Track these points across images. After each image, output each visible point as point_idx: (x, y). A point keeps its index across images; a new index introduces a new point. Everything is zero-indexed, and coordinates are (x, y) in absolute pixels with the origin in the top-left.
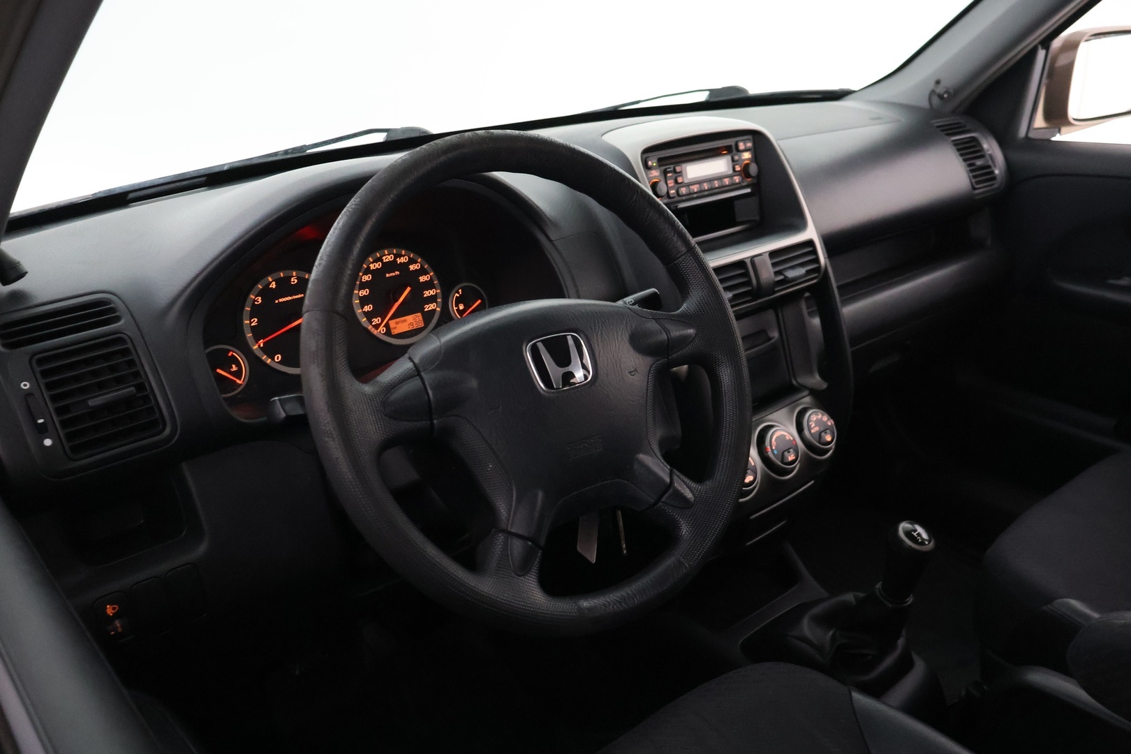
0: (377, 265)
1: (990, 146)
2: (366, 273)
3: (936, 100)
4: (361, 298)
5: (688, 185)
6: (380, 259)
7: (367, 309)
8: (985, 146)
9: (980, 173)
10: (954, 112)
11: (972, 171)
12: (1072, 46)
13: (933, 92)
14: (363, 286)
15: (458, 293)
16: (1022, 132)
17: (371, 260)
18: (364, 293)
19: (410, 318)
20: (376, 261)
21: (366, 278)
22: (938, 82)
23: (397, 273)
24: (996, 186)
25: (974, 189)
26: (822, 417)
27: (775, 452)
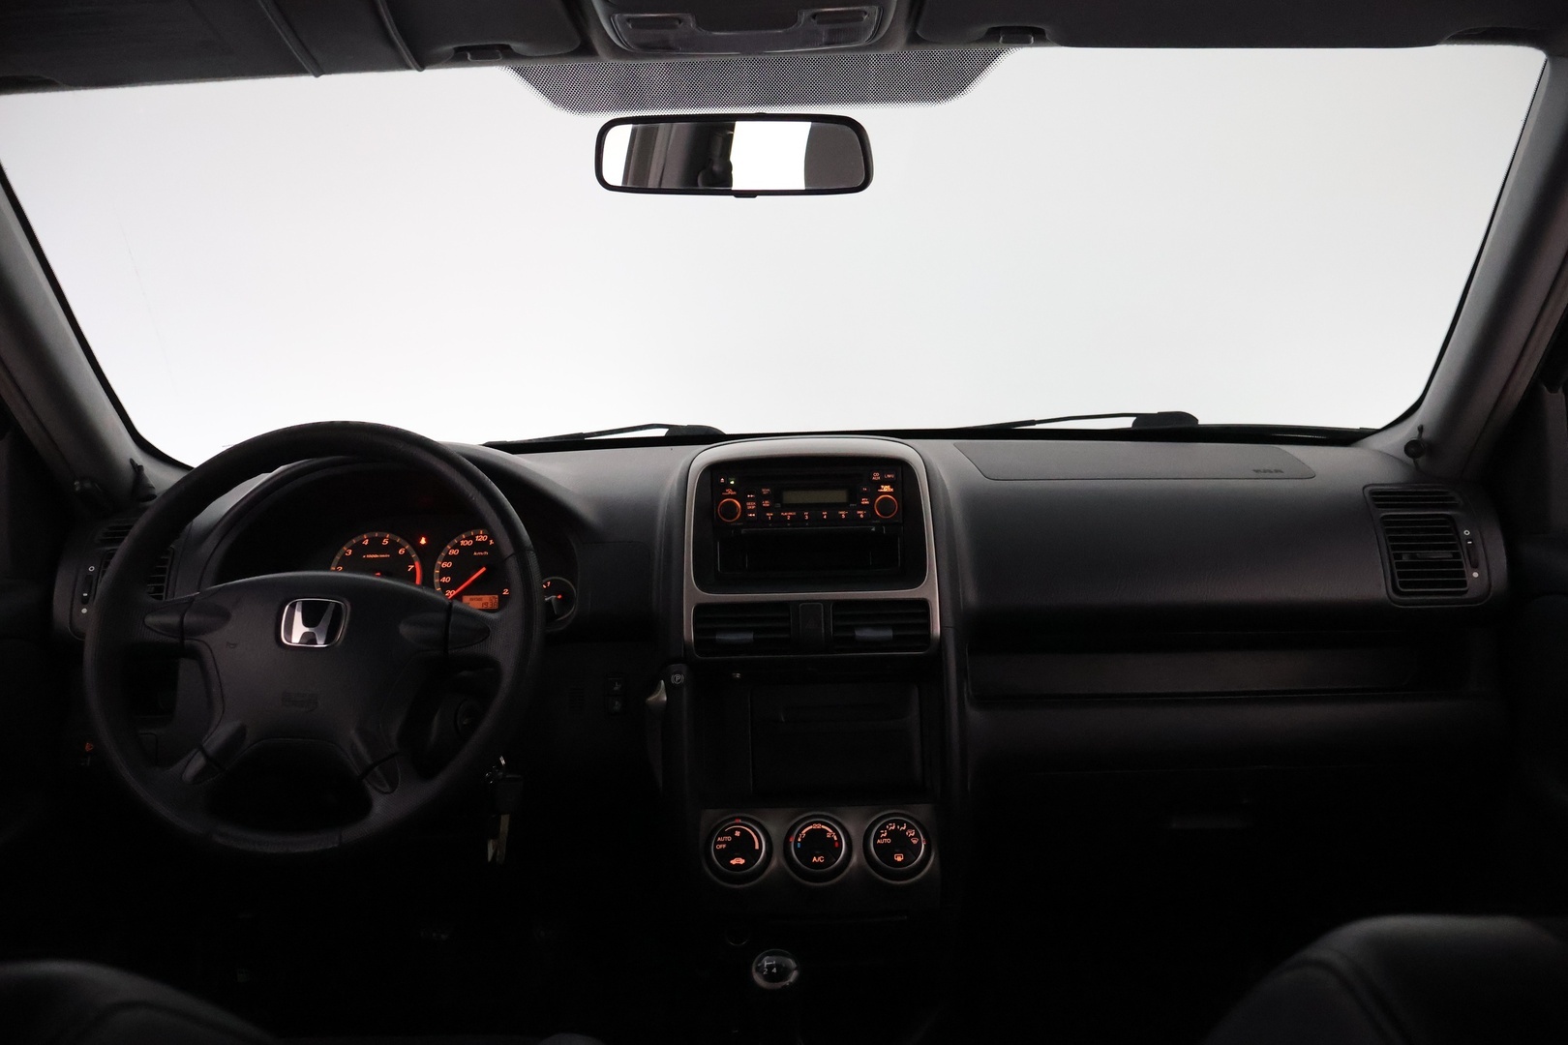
0: (468, 543)
2: (454, 547)
4: (442, 569)
6: (473, 538)
7: (444, 580)
8: (1467, 533)
14: (447, 558)
15: (546, 585)
17: (464, 536)
18: (445, 565)
19: (486, 598)
20: (468, 539)
21: (453, 552)
23: (486, 553)
25: (1399, 593)
26: (906, 830)
27: (799, 845)
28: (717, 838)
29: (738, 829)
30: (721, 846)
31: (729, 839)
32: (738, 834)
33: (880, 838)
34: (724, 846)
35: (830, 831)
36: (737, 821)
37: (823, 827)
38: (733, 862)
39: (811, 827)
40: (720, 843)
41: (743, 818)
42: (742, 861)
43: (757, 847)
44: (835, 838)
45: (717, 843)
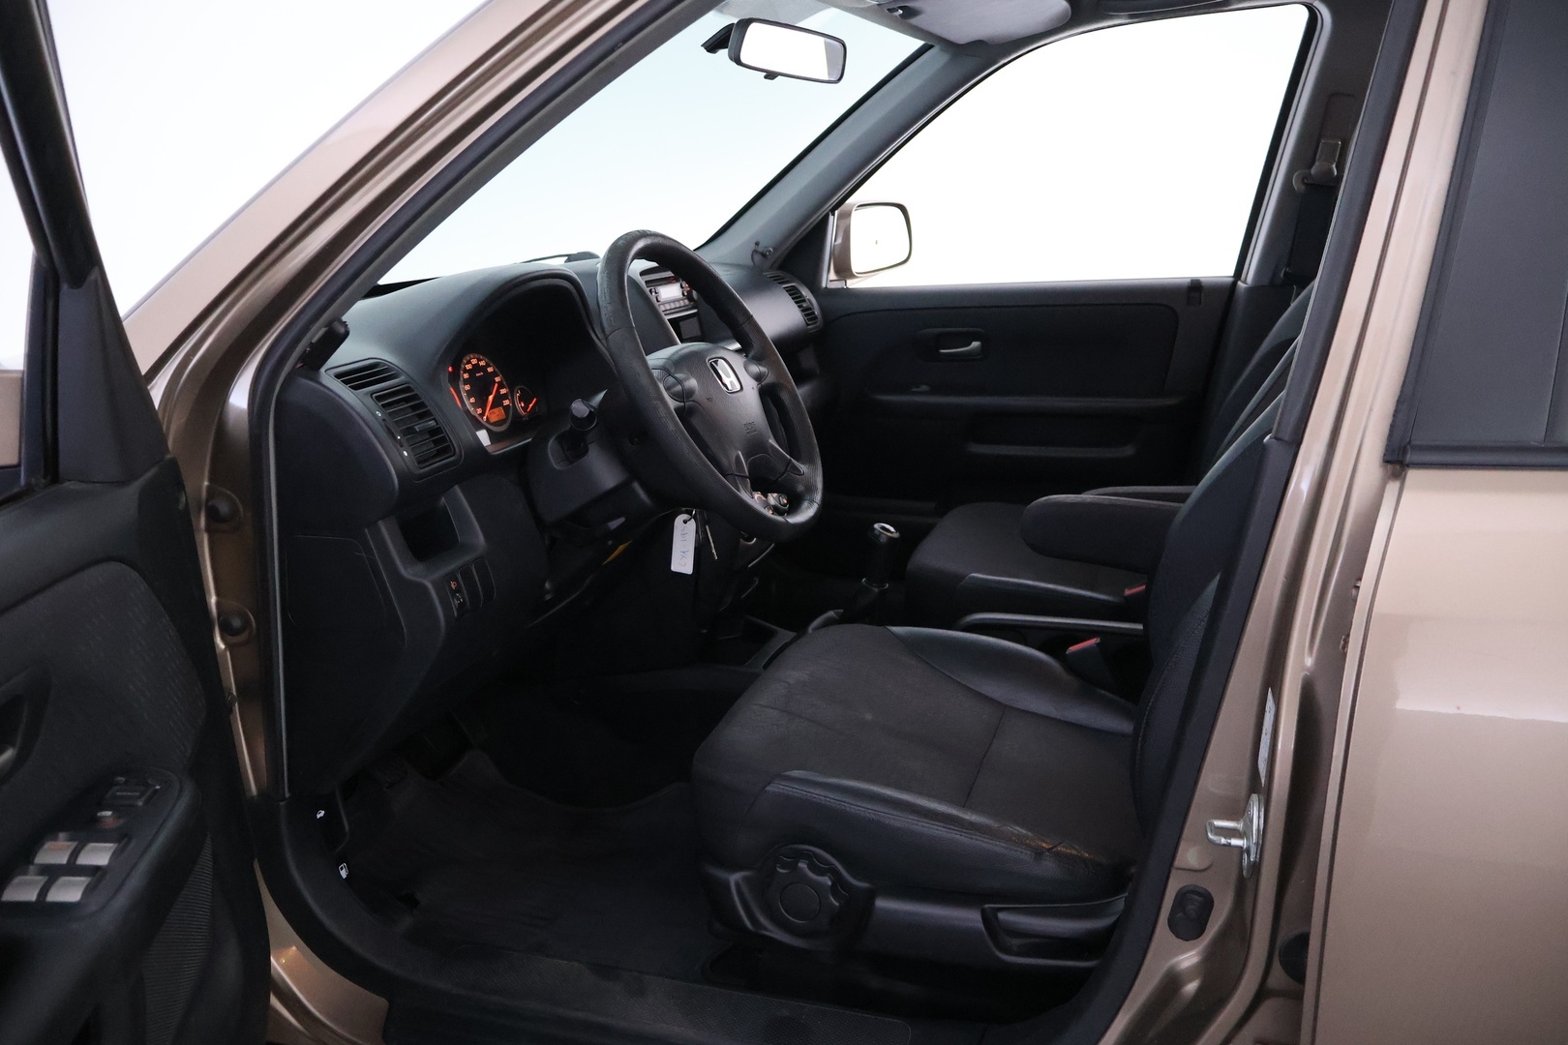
1: (806, 293)
3: (757, 258)
5: (663, 304)
8: (803, 293)
9: (807, 312)
10: (771, 267)
11: (803, 311)
12: (847, 215)
13: (755, 251)
16: (824, 285)
22: (757, 244)
24: (818, 324)
25: (808, 325)
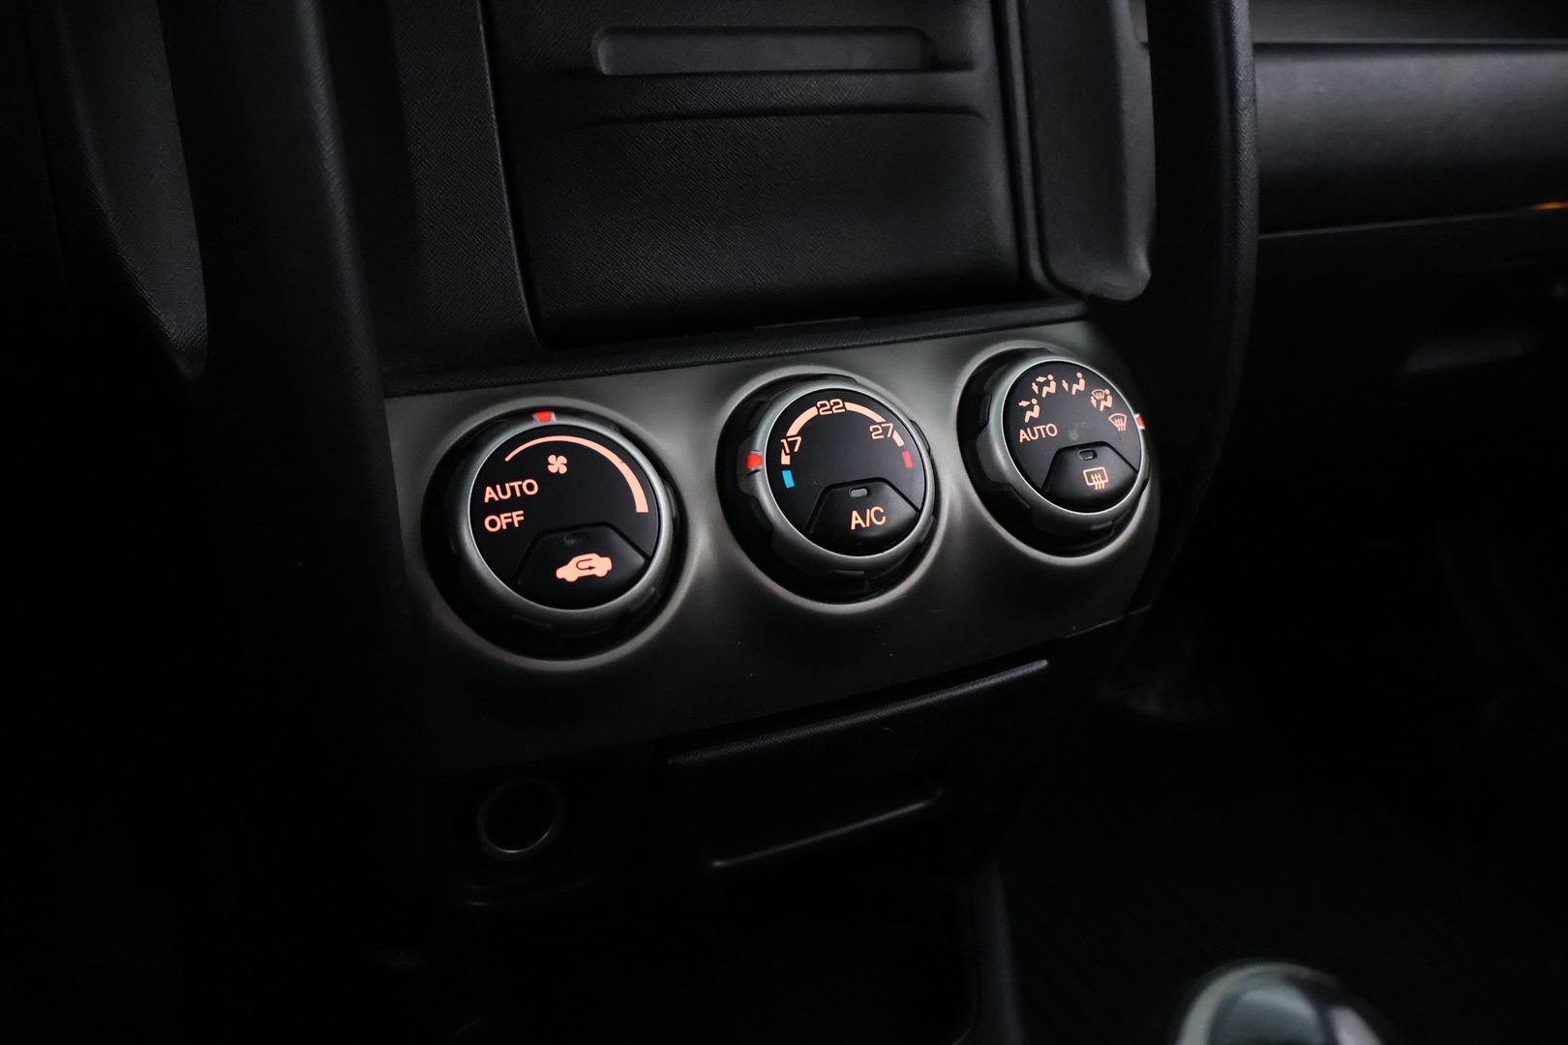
26: (1087, 394)
27: (788, 479)
28: (479, 492)
29: (558, 449)
30: (502, 521)
31: (529, 487)
32: (557, 464)
33: (1025, 427)
34: (517, 517)
35: (877, 418)
36: (538, 421)
37: (851, 407)
38: (569, 573)
39: (811, 413)
40: (498, 507)
41: (560, 411)
42: (601, 566)
43: (641, 505)
44: (900, 442)
45: (480, 510)
